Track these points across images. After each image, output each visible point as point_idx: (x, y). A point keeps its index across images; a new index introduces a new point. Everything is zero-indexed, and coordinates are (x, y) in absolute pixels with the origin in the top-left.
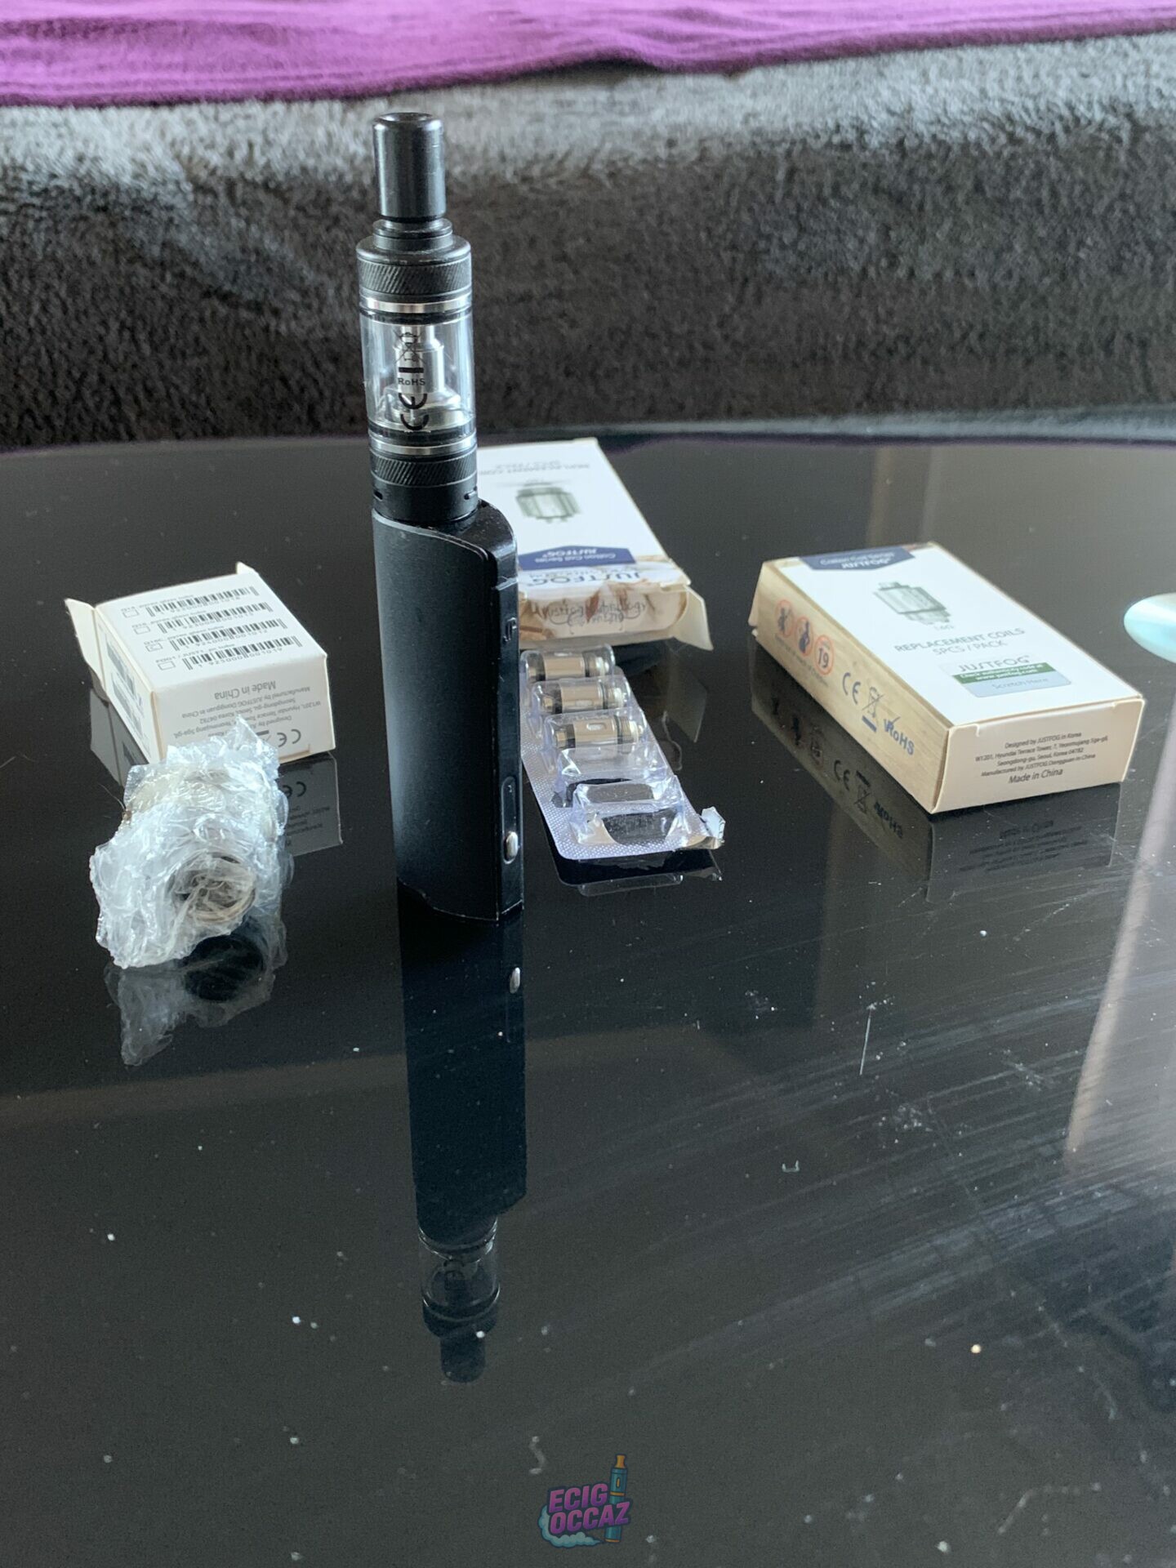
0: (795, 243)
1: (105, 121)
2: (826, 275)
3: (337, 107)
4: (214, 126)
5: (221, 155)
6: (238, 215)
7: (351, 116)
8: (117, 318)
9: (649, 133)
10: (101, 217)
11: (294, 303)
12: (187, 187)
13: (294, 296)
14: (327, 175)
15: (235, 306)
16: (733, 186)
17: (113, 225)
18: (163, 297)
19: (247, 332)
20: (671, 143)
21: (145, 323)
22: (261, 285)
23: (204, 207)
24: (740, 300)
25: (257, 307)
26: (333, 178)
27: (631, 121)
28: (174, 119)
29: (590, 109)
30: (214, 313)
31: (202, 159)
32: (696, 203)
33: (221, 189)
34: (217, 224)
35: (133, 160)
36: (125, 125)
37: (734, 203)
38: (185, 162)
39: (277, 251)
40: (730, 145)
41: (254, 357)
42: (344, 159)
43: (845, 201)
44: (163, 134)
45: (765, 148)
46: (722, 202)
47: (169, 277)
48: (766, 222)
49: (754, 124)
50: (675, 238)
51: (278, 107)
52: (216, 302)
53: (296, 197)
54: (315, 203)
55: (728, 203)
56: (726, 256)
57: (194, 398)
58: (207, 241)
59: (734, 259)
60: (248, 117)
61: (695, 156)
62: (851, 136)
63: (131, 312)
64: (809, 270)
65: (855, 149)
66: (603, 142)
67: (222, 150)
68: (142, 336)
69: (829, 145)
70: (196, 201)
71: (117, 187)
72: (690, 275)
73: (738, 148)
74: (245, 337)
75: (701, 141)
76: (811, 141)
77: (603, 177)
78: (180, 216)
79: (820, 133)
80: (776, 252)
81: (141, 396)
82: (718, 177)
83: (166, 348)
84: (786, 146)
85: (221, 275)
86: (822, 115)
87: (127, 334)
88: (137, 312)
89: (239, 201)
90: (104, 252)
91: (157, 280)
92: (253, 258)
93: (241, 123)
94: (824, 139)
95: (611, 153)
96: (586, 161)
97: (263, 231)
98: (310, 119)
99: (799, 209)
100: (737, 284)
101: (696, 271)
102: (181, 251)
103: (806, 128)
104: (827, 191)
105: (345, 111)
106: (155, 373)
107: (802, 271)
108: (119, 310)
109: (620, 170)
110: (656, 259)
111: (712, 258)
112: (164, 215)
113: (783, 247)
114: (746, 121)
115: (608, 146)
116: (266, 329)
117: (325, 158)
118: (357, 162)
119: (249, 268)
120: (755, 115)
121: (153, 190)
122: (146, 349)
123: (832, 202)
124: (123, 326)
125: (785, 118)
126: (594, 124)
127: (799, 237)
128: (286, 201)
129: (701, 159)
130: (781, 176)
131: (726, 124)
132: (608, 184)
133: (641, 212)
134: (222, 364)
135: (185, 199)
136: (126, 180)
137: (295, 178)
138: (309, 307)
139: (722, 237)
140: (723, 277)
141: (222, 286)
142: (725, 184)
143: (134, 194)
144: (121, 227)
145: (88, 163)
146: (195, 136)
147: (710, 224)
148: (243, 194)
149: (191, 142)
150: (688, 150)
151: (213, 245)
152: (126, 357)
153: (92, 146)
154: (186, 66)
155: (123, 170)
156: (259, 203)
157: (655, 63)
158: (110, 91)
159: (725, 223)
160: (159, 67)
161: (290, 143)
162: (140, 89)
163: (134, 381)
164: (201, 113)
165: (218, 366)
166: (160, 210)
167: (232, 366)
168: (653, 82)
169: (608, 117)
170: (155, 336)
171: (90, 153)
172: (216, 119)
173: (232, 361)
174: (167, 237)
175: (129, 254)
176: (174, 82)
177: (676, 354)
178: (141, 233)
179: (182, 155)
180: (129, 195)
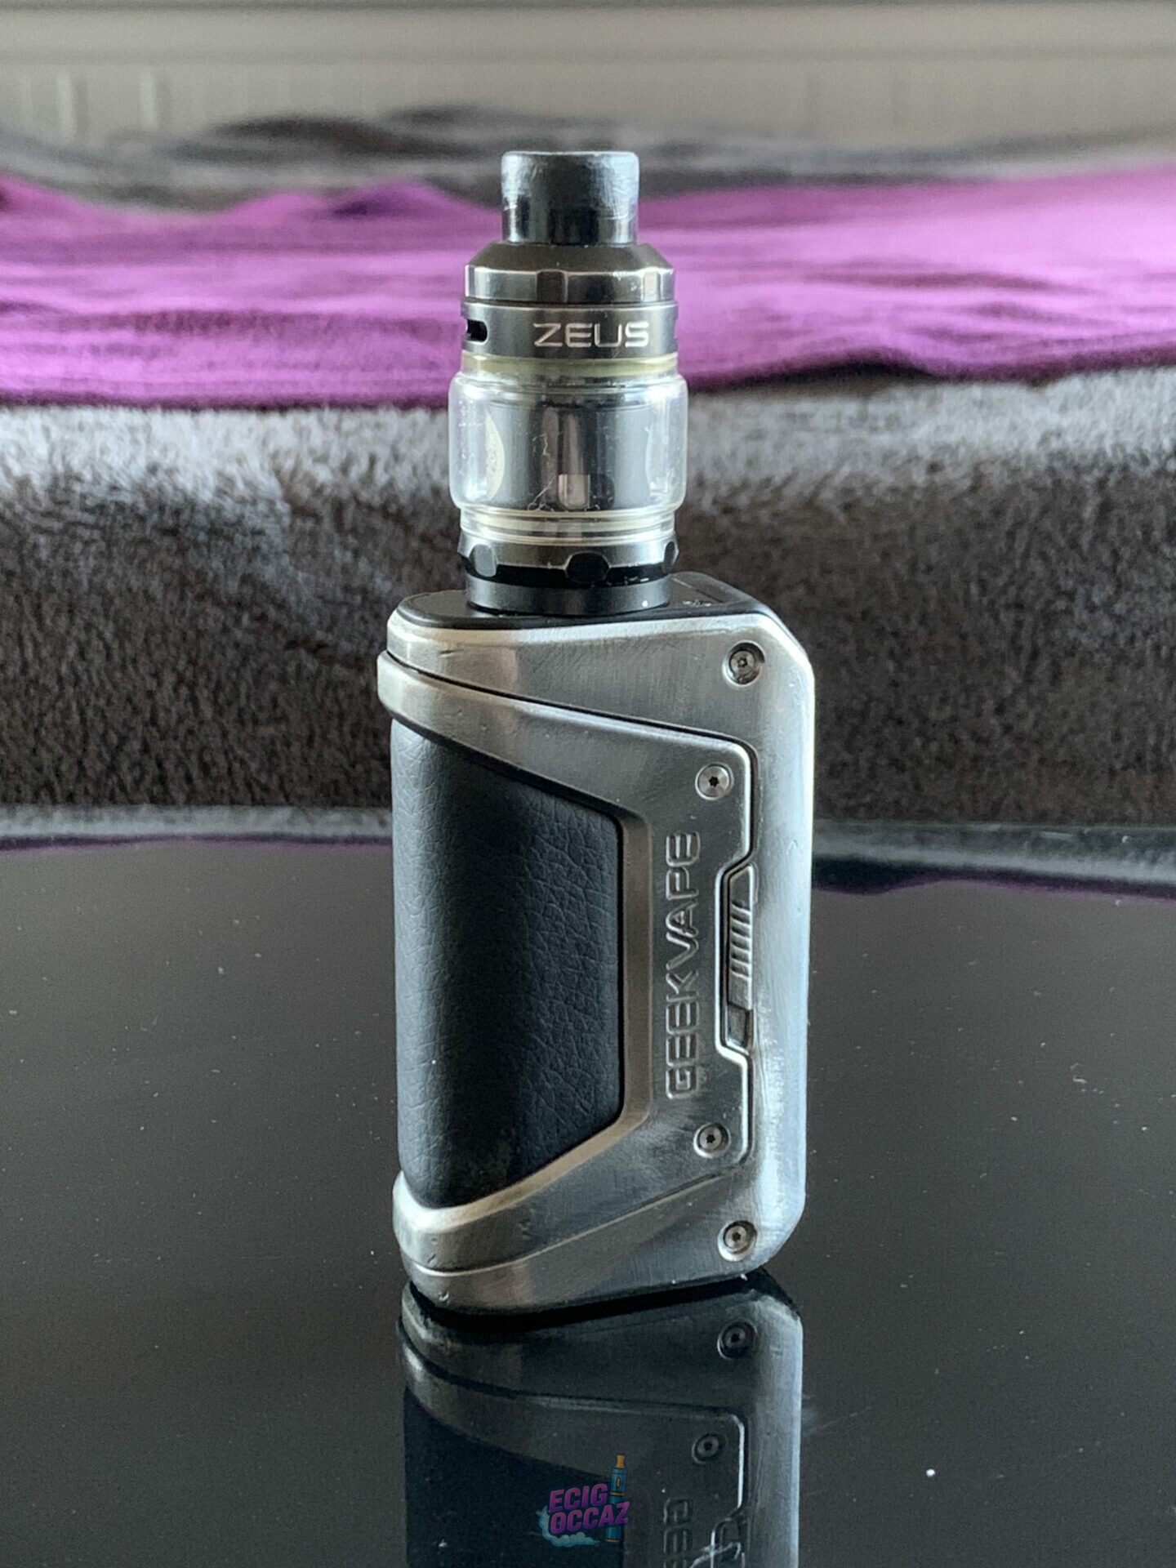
0: (1108, 604)
1: (197, 427)
2: (1157, 647)
4: (332, 434)
5: (333, 471)
6: (345, 547)
8: (174, 670)
9: (904, 453)
10: (167, 541)
12: (282, 507)
15: (330, 661)
16: (1019, 524)
17: (182, 552)
18: (237, 645)
19: (341, 693)
20: (934, 468)
21: (209, 675)
22: (364, 635)
23: (302, 532)
24: (1028, 678)
27: (884, 440)
28: (282, 428)
29: (833, 423)
30: (299, 668)
31: (307, 475)
32: (966, 546)
33: (326, 512)
34: (314, 554)
35: (220, 474)
36: (220, 434)
37: (1020, 547)
38: (287, 477)
39: (390, 592)
40: (1016, 471)
41: (346, 729)
44: (264, 443)
45: (1068, 476)
46: (1002, 544)
47: (245, 620)
48: (1068, 574)
49: (1055, 445)
50: (933, 592)
52: (303, 654)
53: (421, 526)
55: (1010, 548)
56: (1007, 618)
57: (263, 778)
58: (301, 576)
59: (1019, 624)
60: (378, 426)
61: (967, 483)
63: (192, 662)
64: (1131, 640)
66: (840, 463)
67: (335, 462)
68: (204, 694)
69: (1162, 473)
70: (292, 524)
71: (191, 504)
72: (954, 641)
73: (1030, 474)
74: (337, 700)
75: (976, 467)
76: (1134, 467)
77: (835, 509)
78: (271, 546)
79: (1148, 456)
80: (1081, 615)
81: (195, 772)
82: (998, 512)
83: (234, 710)
84: (1098, 473)
85: (314, 619)
86: (1157, 432)
87: (184, 691)
88: (201, 662)
89: (347, 527)
90: (167, 586)
91: (230, 623)
92: (358, 599)
93: (368, 433)
94: (1155, 464)
95: (852, 476)
96: (812, 488)
97: (374, 568)
99: (1116, 555)
100: (1024, 657)
101: (963, 637)
102: (264, 587)
103: (1130, 449)
104: (1157, 534)
106: (216, 742)
107: (1121, 640)
108: (177, 658)
109: (858, 500)
110: (907, 618)
111: (987, 620)
112: (249, 543)
113: (1092, 609)
114: (1044, 440)
115: (846, 470)
119: (350, 612)
120: (1059, 433)
121: (239, 510)
122: (208, 712)
124: (181, 676)
125: (1101, 438)
126: (833, 442)
127: (1117, 594)
128: (408, 530)
129: (973, 489)
130: (1089, 512)
131: (1016, 444)
132: (842, 518)
133: (885, 555)
134: (305, 733)
135: (279, 521)
136: (206, 496)
137: (423, 501)
139: (1004, 591)
140: (1003, 646)
141: (313, 634)
142: (1008, 521)
143: (213, 515)
144: (192, 555)
145: (161, 475)
146: (306, 448)
147: (985, 574)
148: (354, 519)
149: (298, 456)
150: (957, 476)
151: (307, 582)
152: (180, 720)
153: (171, 455)
154: (317, 366)
155: (205, 485)
156: (372, 532)
157: (929, 368)
158: (211, 392)
159: (1006, 571)
160: (282, 366)
161: (425, 456)
162: (249, 391)
163: (188, 752)
164: (320, 420)
165: (298, 738)
166: (245, 535)
167: (317, 739)
168: (925, 392)
169: (853, 434)
170: (221, 695)
171: (166, 462)
172: (338, 428)
173: (318, 731)
174: (249, 571)
175: (198, 589)
176: (295, 384)
177: (934, 747)
178: (216, 563)
179: (283, 471)
180: (207, 515)
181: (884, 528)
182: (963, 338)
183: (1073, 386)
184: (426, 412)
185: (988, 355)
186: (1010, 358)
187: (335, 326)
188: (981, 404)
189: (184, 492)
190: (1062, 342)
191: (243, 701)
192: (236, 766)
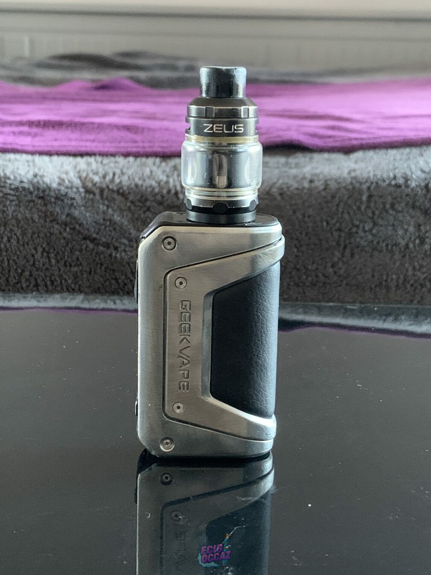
0: (371, 230)
1: (51, 161)
2: (387, 245)
3: (158, 160)
4: (99, 165)
5: (99, 177)
6: (104, 204)
7: (164, 164)
8: (42, 247)
9: (301, 176)
10: (40, 201)
11: (125, 244)
12: (82, 190)
13: (125, 241)
14: (146, 188)
15: (98, 244)
16: (340, 202)
17: (46, 205)
18: (64, 238)
19: (102, 256)
20: (311, 181)
21: (54, 250)
22: (110, 236)
23: (89, 199)
24: (343, 255)
25: (107, 246)
26: (149, 190)
27: (294, 171)
28: (82, 162)
29: (276, 165)
30: (87, 247)
31: (91, 179)
32: (322, 209)
33: (97, 192)
34: (93, 207)
35: (59, 178)
36: (60, 163)
37: (341, 209)
38: (83, 179)
39: (119, 221)
40: (340, 183)
41: (103, 269)
42: (156, 182)
43: (398, 212)
44: (75, 167)
45: (357, 185)
46: (334, 208)
47: (68, 230)
48: (357, 220)
49: (353, 174)
50: (310, 225)
51: (131, 159)
52: (88, 242)
53: (131, 198)
54: (139, 201)
55: (337, 209)
57: (73, 286)
58: (88, 214)
59: (340, 236)
60: (116, 162)
61: (322, 187)
62: (401, 181)
63: (48, 244)
64: (378, 243)
65: (403, 187)
66: (278, 179)
67: (101, 175)
68: (52, 255)
69: (390, 185)
70: (85, 196)
71: (49, 188)
72: (317, 242)
73: (344, 185)
74: (100, 259)
75: (326, 181)
76: (380, 183)
77: (277, 195)
78: (77, 203)
79: (385, 179)
80: (361, 234)
81: (49, 283)
82: (333, 197)
83: (63, 262)
84: (368, 184)
85: (92, 230)
86: (388, 171)
87: (45, 254)
88: (51, 244)
89: (105, 197)
90: (40, 216)
91: (62, 230)
92: (108, 223)
93: (112, 165)
94: (387, 182)
95: (283, 184)
97: (114, 212)
98: (143, 165)
99: (374, 213)
100: (341, 248)
101: (320, 240)
102: (75, 218)
103: (379, 177)
104: (388, 206)
105: (161, 162)
106: (56, 273)
107: (375, 242)
108: (43, 243)
109: (285, 192)
110: (301, 233)
111: (329, 235)
112: (69, 202)
113: (365, 232)
114: (349, 173)
115: (281, 181)
116: (110, 255)
117: (147, 181)
118: (162, 183)
119: (106, 227)
120: (354, 170)
121: (66, 190)
122: (53, 261)
123: (391, 212)
124: (44, 249)
125: (369, 172)
126: (276, 172)
127: (373, 227)
128: (126, 199)
129: (325, 189)
130: (364, 198)
131: (340, 173)
132: (279, 198)
133: (294, 212)
134: (88, 270)
135: (80, 195)
136: (54, 185)
137: (132, 189)
139: (335, 225)
140: (334, 244)
141: (92, 235)
142: (336, 200)
143: (57, 192)
144: (49, 207)
145: (38, 178)
146: (90, 169)
147: (329, 219)
148: (107, 195)
149: (87, 171)
150: (319, 184)
151: (90, 217)
152: (43, 265)
153: (42, 170)
154: (94, 141)
155: (54, 182)
156: (114, 199)
157: (310, 147)
158: (56, 149)
159: (336, 218)
160: (82, 140)
161: (132, 174)
162: (70, 149)
163: (46, 276)
164: (95, 160)
165: (86, 271)
166: (68, 200)
167: (93, 272)
168: (308, 155)
169: (284, 169)
170: (59, 256)
171: (40, 173)
172: (101, 163)
173: (93, 269)
174: (70, 212)
175: (51, 218)
176: (86, 147)
177: (310, 279)
178: (58, 209)
179: (82, 177)
180: (55, 192)
181: (293, 202)
182: (321, 137)
183: (359, 154)
184: (133, 158)
185: (330, 143)
186: (337, 144)
187: (100, 127)
188: (328, 160)
189: (47, 185)
190: (356, 139)
191: (66, 258)
192: (63, 281)
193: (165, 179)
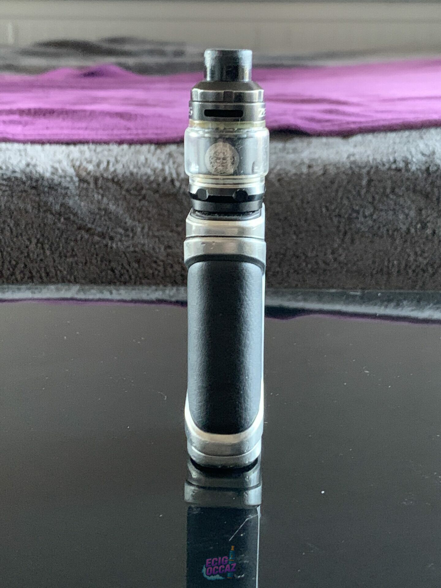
0: (371, 215)
1: (43, 150)
2: (388, 230)
3: (153, 147)
4: (93, 153)
5: (94, 166)
6: (98, 193)
7: (159, 151)
8: (36, 238)
9: (299, 161)
10: (33, 191)
11: (121, 234)
12: (76, 179)
13: (121, 231)
14: (141, 176)
15: (93, 235)
16: (340, 187)
17: (39, 195)
18: (59, 229)
19: (97, 246)
20: (310, 167)
21: (48, 239)
22: (105, 225)
23: (83, 188)
24: (343, 241)
25: (102, 235)
26: (145, 178)
27: (291, 157)
28: (75, 151)
29: (273, 151)
30: (82, 237)
31: (84, 167)
32: (321, 194)
33: (92, 181)
34: (87, 196)
35: (53, 167)
36: (52, 152)
37: (340, 194)
38: (77, 169)
39: (114, 210)
40: (338, 168)
41: (99, 259)
42: (151, 169)
43: (398, 196)
44: (68, 156)
45: (357, 170)
46: (334, 194)
47: (62, 220)
48: (357, 205)
49: (352, 159)
50: (309, 211)
51: (125, 147)
52: (83, 232)
54: (135, 189)
55: (337, 195)
56: (336, 220)
57: (68, 277)
58: (82, 204)
59: (340, 222)
60: (110, 150)
61: (321, 172)
62: (401, 165)
63: (43, 235)
64: (379, 228)
65: (403, 171)
66: (276, 165)
67: (95, 163)
68: (47, 246)
69: (390, 169)
70: (79, 186)
71: (43, 178)
72: (317, 228)
73: (343, 169)
74: (95, 249)
75: (325, 166)
76: (380, 167)
77: (274, 181)
78: (71, 192)
79: (385, 163)
80: (361, 219)
81: (43, 275)
82: (332, 182)
83: (58, 252)
84: (367, 169)
85: (87, 220)
86: (387, 154)
87: (39, 245)
88: (45, 235)
89: (99, 186)
90: (33, 207)
91: (56, 221)
92: (103, 213)
93: (106, 153)
94: (387, 166)
95: (280, 169)
97: (109, 201)
98: (138, 152)
99: (374, 198)
100: (341, 234)
101: (320, 227)
102: (69, 208)
103: (378, 161)
104: (388, 191)
105: (156, 149)
106: (51, 264)
107: (375, 228)
108: (37, 233)
109: (283, 178)
110: (300, 219)
111: (329, 221)
112: (63, 191)
113: (365, 217)
114: (348, 157)
115: (278, 167)
116: (106, 246)
117: (142, 169)
118: (157, 171)
119: (101, 217)
120: (354, 155)
121: (59, 180)
122: (48, 253)
123: (391, 196)
124: (38, 240)
125: (368, 156)
126: (274, 157)
127: (374, 212)
128: (121, 188)
129: (324, 174)
130: (364, 182)
131: (338, 159)
132: (277, 184)
133: (292, 197)
134: (84, 262)
135: (74, 184)
136: (48, 175)
137: (127, 177)
138: (128, 236)
139: (334, 211)
140: (334, 230)
141: (87, 225)
142: (335, 186)
143: (50, 182)
144: (42, 196)
145: (31, 167)
146: (83, 158)
147: (328, 204)
148: (102, 184)
149: (81, 160)
150: (318, 169)
151: (85, 206)
152: (38, 256)
153: (34, 160)
154: (86, 129)
155: (47, 171)
156: (108, 188)
157: (309, 132)
158: (48, 138)
159: (335, 203)
160: (73, 128)
162: (62, 137)
163: (41, 268)
164: (89, 148)
165: (82, 262)
166: (62, 189)
167: (88, 263)
168: (306, 140)
169: (280, 155)
170: (53, 246)
171: (33, 162)
173: (88, 260)
174: (64, 201)
175: (45, 208)
176: (78, 135)
177: (309, 266)
178: (51, 199)
179: (76, 166)
180: (48, 182)
181: (292, 188)
182: (319, 121)
183: (358, 138)
185: (328, 127)
186: (336, 128)
187: (92, 114)
188: (326, 144)
189: (40, 174)
190: (354, 123)
191: (61, 249)
192: (58, 272)
193: (160, 166)
